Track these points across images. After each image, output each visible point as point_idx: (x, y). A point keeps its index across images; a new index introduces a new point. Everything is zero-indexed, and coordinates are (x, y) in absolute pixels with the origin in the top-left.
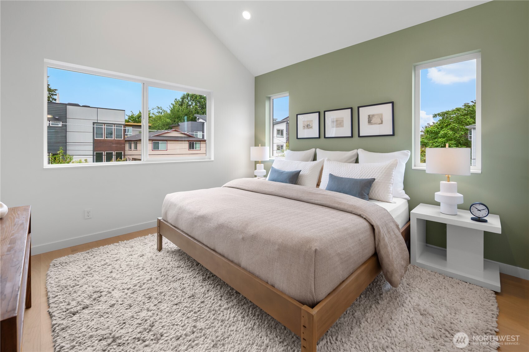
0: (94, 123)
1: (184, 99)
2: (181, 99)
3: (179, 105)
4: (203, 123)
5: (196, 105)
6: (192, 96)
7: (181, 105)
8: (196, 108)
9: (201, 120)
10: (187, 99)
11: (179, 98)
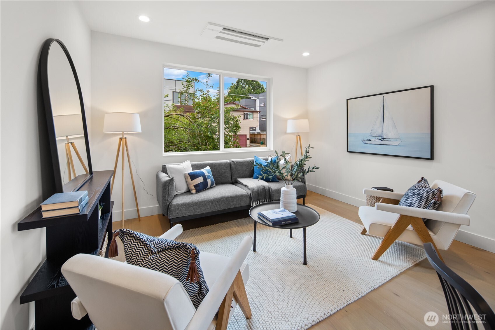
0: (173, 92)
1: (239, 83)
2: (236, 83)
3: (235, 89)
4: (255, 100)
5: (249, 87)
6: (245, 80)
7: (237, 88)
8: (249, 89)
9: (253, 98)
10: (242, 82)
11: (235, 83)
